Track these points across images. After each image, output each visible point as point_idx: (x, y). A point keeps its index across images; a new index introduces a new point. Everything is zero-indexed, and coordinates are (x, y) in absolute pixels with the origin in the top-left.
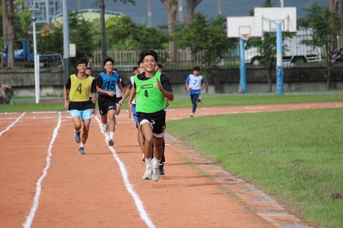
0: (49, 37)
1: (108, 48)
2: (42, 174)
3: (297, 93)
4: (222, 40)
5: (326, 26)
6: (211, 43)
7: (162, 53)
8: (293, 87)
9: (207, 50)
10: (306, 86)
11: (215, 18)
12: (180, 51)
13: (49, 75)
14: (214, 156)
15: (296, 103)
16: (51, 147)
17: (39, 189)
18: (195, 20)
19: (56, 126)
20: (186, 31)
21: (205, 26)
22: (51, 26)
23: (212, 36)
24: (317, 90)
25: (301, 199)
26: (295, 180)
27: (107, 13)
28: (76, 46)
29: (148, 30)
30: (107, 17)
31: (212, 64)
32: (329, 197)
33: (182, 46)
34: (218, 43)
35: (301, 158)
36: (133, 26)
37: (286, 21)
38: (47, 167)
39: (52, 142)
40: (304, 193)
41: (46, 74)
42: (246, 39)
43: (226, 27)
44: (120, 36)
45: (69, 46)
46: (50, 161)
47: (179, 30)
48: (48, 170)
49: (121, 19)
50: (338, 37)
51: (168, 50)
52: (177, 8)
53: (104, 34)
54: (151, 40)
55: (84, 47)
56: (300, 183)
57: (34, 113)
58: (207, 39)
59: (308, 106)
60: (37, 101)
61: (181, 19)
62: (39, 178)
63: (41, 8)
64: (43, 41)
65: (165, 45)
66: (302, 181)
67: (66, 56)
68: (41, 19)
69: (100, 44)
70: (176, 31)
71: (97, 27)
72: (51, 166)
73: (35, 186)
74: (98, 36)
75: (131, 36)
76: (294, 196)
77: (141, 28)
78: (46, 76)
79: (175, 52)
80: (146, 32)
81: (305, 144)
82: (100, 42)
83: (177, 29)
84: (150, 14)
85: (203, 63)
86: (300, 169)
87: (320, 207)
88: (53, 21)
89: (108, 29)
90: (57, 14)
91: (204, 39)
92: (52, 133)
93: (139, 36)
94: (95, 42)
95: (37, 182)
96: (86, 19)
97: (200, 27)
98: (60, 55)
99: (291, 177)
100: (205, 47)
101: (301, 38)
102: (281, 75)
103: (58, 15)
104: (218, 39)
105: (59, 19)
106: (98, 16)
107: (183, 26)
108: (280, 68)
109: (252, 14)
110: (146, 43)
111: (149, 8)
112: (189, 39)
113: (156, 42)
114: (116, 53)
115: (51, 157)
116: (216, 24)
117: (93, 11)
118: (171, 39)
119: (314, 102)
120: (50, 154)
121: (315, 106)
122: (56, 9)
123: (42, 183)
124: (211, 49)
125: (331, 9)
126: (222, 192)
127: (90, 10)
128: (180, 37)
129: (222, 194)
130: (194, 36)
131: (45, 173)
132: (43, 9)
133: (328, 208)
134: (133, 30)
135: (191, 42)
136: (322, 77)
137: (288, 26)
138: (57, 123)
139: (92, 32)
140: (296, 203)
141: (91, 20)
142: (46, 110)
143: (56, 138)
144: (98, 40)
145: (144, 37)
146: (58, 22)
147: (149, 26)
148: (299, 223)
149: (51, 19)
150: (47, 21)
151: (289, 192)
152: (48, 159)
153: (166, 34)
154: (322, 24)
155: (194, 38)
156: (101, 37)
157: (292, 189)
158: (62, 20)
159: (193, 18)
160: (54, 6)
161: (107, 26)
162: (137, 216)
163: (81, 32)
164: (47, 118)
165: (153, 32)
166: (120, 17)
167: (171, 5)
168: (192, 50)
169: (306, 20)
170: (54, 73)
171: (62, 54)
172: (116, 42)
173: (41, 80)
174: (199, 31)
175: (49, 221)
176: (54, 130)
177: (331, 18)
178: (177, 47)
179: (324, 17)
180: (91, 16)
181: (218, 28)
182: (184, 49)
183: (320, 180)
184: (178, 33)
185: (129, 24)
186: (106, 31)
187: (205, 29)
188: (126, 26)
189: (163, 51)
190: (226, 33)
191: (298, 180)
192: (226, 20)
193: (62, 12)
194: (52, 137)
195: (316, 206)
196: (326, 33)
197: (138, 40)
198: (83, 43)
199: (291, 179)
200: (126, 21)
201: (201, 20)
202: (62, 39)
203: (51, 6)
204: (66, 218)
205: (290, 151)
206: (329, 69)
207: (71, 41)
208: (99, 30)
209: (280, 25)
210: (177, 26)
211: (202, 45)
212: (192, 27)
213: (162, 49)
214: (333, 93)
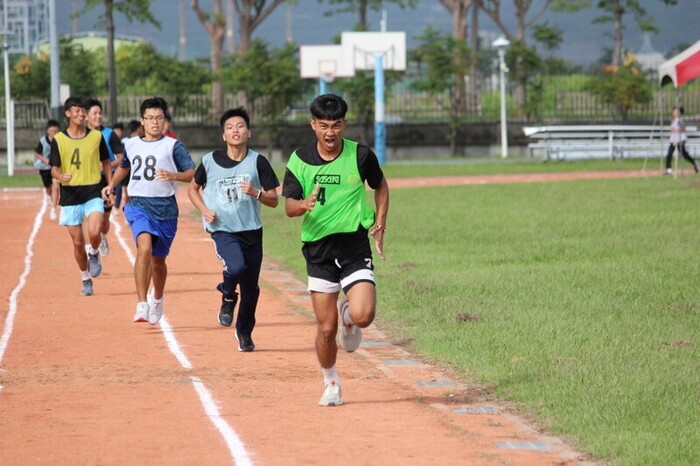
0: (29, 74)
1: (118, 91)
2: (17, 283)
3: (406, 163)
4: (293, 80)
5: (448, 61)
6: (275, 85)
7: (202, 101)
8: (400, 152)
9: (269, 97)
10: (419, 151)
11: (282, 47)
12: (229, 96)
13: (29, 132)
14: (280, 257)
15: (403, 177)
16: (31, 242)
17: (13, 306)
18: (252, 51)
19: (39, 211)
20: (239, 67)
21: (267, 59)
22: (32, 56)
23: (278, 74)
24: (435, 157)
25: (411, 323)
26: (403, 294)
27: (119, 39)
28: (71, 88)
29: (181, 65)
30: (117, 44)
31: (278, 117)
32: (454, 320)
33: (233, 90)
34: (287, 86)
35: (411, 261)
36: (157, 58)
37: (390, 54)
38: (27, 272)
39: (33, 235)
40: (415, 314)
41: (23, 131)
42: (330, 80)
43: (298, 61)
44: (136, 74)
45: (59, 88)
46: (31, 264)
47: (227, 65)
48: (27, 278)
49: (138, 48)
50: (467, 78)
51: (211, 95)
52: (225, 31)
53: (113, 70)
54: (185, 79)
55: (82, 90)
56: (410, 297)
57: (6, 190)
58: (270, 80)
59: (422, 182)
60: (10, 172)
61: (230, 48)
62: (13, 289)
63: (17, 31)
64: (20, 80)
65: (205, 87)
66: (414, 296)
67: (54, 104)
68: (16, 47)
69: (106, 86)
70: (223, 66)
71: (102, 59)
72: (31, 272)
73: (8, 301)
74: (103, 74)
75: (154, 75)
76: (400, 317)
77: (170, 62)
78: (24, 134)
79: (222, 98)
80: (178, 69)
81: (418, 239)
82: (107, 83)
83: (224, 63)
84: (183, 40)
85: (264, 116)
86: (411, 278)
87: (440, 334)
88: (35, 50)
89: (119, 63)
90: (40, 39)
91: (265, 78)
92: (33, 221)
93: (167, 74)
94: (99, 83)
95: (10, 295)
96: (86, 47)
97: (260, 60)
98: (46, 103)
99: (397, 289)
100: (268, 91)
101: (413, 80)
102: (382, 135)
103: (42, 41)
104: (287, 79)
105: (45, 48)
106: (104, 43)
107: (234, 59)
108: (380, 124)
109: (338, 41)
110: (177, 84)
111: (182, 31)
112: (243, 79)
113: (191, 84)
114: (131, 98)
115: (32, 258)
116: (282, 57)
117: (96, 36)
118: (216, 79)
119: (431, 175)
120: (30, 253)
121: (433, 182)
122: (40, 31)
123: (18, 298)
124: (277, 94)
125: (456, 36)
126: (292, 312)
127: (92, 34)
128: (229, 76)
129: (292, 314)
130: (250, 74)
131: (23, 281)
132: (19, 33)
133: (451, 335)
134: (157, 65)
135: (247, 84)
136: (443, 137)
137: (393, 60)
138: (40, 206)
139: (95, 67)
140: (404, 328)
141: (93, 50)
142: (24, 186)
143: (39, 230)
144: (104, 81)
145: (174, 75)
146: (42, 53)
147: (182, 58)
148: (408, 358)
149: (31, 47)
150: (26, 50)
151: (394, 312)
152: (28, 261)
153: (206, 72)
154: (442, 58)
155: (251, 78)
156: (108, 75)
157: (398, 307)
158: (49, 48)
159: (249, 46)
160: (36, 27)
161: (118, 58)
162: (164, 347)
163: (77, 67)
164: (25, 197)
165: (188, 68)
166: (137, 45)
167: (215, 27)
168: (247, 95)
169: (419, 53)
170: (37, 129)
171: (49, 101)
172: (132, 83)
173: (16, 140)
174: (258, 67)
175: (29, 354)
176: (35, 216)
177: (456, 50)
178: (223, 91)
179: (445, 47)
180: (92, 43)
181: (286, 62)
182: (235, 94)
183: (441, 295)
184: (227, 70)
185: (151, 56)
186: (117, 67)
187: (268, 64)
188: (146, 58)
189: (204, 97)
190: (298, 71)
191: (407, 294)
192: (298, 50)
193: (49, 36)
194: (32, 227)
195: (434, 333)
196: (450, 72)
197: (166, 80)
198: (80, 84)
199: (397, 293)
200: (147, 50)
201: (260, 50)
202: (49, 78)
203: (32, 28)
204: (55, 351)
205: (395, 251)
206: (453, 126)
207: (63, 80)
208: (105, 64)
209: (381, 59)
210: (224, 59)
211: (263, 88)
212: (247, 60)
213: (202, 93)
214: (459, 163)
